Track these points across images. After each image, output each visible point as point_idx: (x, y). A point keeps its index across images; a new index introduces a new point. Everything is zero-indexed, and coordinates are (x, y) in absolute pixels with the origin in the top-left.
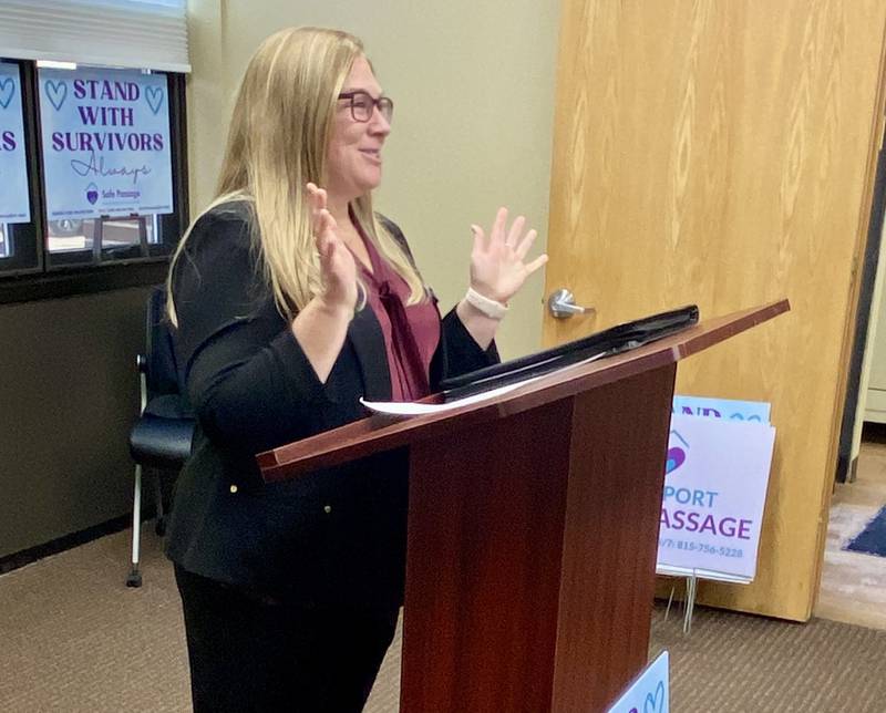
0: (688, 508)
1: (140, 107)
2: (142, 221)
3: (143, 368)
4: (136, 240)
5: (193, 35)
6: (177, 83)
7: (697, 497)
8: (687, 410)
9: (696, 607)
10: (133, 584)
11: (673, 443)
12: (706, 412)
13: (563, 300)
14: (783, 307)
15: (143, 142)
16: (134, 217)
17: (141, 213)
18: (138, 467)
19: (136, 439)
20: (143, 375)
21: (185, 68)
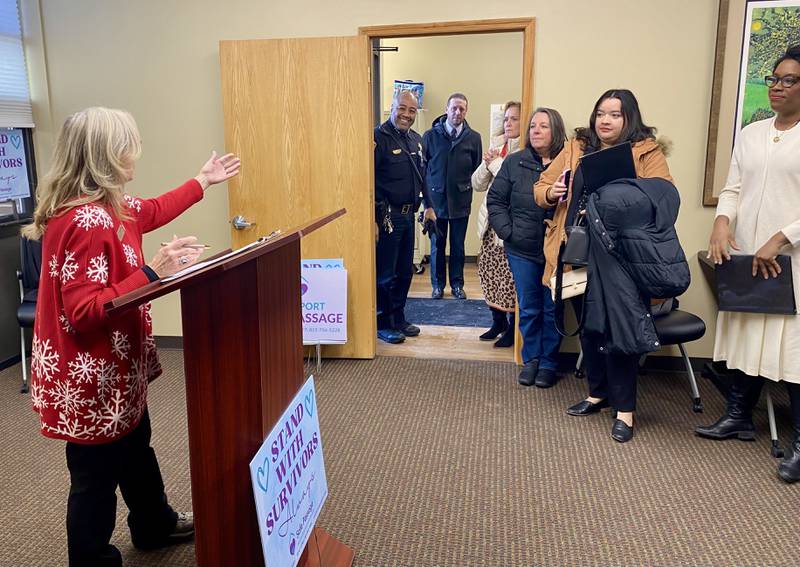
0: (312, 312)
1: (8, 146)
2: (14, 202)
3: (21, 277)
4: (12, 212)
5: (34, 109)
6: (27, 133)
7: (315, 306)
8: (306, 266)
9: (322, 359)
10: (24, 392)
11: (303, 282)
12: (315, 266)
13: (239, 221)
14: (343, 211)
15: (11, 163)
16: (9, 200)
17: (13, 199)
18: (22, 329)
19: (19, 315)
20: (21, 281)
21: (32, 126)
